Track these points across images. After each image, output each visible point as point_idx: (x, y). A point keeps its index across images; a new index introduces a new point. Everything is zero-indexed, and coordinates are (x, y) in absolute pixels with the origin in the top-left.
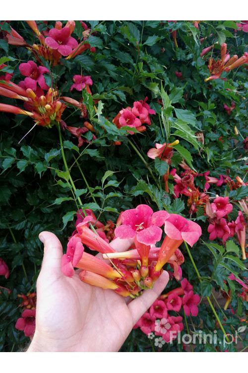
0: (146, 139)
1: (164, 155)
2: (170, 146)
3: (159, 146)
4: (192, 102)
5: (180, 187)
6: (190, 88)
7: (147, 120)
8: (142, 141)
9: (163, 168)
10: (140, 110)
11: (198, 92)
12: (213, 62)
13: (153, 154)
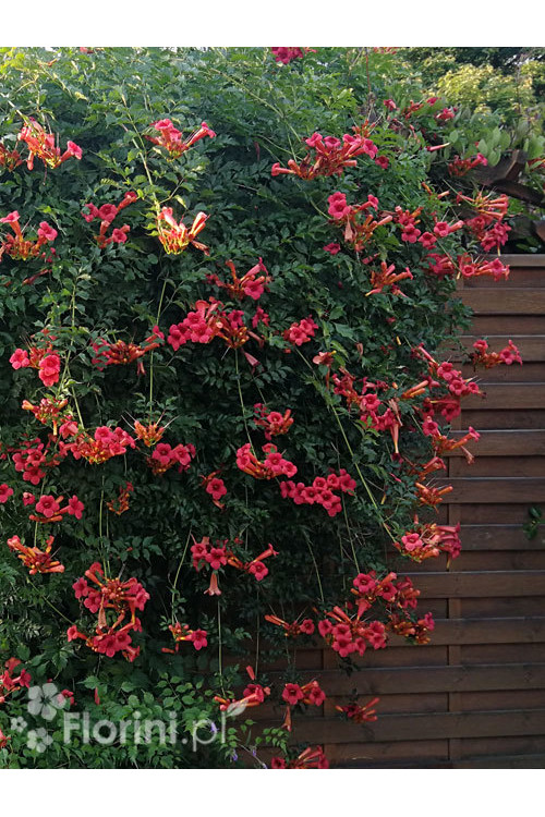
0: (312, 347)
1: (326, 361)
2: (330, 354)
3: (322, 354)
4: (350, 317)
5: (340, 388)
6: (352, 302)
7: (312, 333)
8: (307, 349)
9: (325, 371)
10: (305, 326)
11: (359, 306)
12: (376, 276)
13: (317, 361)
